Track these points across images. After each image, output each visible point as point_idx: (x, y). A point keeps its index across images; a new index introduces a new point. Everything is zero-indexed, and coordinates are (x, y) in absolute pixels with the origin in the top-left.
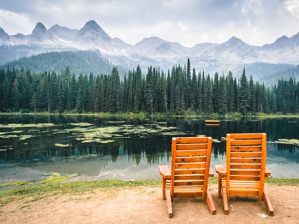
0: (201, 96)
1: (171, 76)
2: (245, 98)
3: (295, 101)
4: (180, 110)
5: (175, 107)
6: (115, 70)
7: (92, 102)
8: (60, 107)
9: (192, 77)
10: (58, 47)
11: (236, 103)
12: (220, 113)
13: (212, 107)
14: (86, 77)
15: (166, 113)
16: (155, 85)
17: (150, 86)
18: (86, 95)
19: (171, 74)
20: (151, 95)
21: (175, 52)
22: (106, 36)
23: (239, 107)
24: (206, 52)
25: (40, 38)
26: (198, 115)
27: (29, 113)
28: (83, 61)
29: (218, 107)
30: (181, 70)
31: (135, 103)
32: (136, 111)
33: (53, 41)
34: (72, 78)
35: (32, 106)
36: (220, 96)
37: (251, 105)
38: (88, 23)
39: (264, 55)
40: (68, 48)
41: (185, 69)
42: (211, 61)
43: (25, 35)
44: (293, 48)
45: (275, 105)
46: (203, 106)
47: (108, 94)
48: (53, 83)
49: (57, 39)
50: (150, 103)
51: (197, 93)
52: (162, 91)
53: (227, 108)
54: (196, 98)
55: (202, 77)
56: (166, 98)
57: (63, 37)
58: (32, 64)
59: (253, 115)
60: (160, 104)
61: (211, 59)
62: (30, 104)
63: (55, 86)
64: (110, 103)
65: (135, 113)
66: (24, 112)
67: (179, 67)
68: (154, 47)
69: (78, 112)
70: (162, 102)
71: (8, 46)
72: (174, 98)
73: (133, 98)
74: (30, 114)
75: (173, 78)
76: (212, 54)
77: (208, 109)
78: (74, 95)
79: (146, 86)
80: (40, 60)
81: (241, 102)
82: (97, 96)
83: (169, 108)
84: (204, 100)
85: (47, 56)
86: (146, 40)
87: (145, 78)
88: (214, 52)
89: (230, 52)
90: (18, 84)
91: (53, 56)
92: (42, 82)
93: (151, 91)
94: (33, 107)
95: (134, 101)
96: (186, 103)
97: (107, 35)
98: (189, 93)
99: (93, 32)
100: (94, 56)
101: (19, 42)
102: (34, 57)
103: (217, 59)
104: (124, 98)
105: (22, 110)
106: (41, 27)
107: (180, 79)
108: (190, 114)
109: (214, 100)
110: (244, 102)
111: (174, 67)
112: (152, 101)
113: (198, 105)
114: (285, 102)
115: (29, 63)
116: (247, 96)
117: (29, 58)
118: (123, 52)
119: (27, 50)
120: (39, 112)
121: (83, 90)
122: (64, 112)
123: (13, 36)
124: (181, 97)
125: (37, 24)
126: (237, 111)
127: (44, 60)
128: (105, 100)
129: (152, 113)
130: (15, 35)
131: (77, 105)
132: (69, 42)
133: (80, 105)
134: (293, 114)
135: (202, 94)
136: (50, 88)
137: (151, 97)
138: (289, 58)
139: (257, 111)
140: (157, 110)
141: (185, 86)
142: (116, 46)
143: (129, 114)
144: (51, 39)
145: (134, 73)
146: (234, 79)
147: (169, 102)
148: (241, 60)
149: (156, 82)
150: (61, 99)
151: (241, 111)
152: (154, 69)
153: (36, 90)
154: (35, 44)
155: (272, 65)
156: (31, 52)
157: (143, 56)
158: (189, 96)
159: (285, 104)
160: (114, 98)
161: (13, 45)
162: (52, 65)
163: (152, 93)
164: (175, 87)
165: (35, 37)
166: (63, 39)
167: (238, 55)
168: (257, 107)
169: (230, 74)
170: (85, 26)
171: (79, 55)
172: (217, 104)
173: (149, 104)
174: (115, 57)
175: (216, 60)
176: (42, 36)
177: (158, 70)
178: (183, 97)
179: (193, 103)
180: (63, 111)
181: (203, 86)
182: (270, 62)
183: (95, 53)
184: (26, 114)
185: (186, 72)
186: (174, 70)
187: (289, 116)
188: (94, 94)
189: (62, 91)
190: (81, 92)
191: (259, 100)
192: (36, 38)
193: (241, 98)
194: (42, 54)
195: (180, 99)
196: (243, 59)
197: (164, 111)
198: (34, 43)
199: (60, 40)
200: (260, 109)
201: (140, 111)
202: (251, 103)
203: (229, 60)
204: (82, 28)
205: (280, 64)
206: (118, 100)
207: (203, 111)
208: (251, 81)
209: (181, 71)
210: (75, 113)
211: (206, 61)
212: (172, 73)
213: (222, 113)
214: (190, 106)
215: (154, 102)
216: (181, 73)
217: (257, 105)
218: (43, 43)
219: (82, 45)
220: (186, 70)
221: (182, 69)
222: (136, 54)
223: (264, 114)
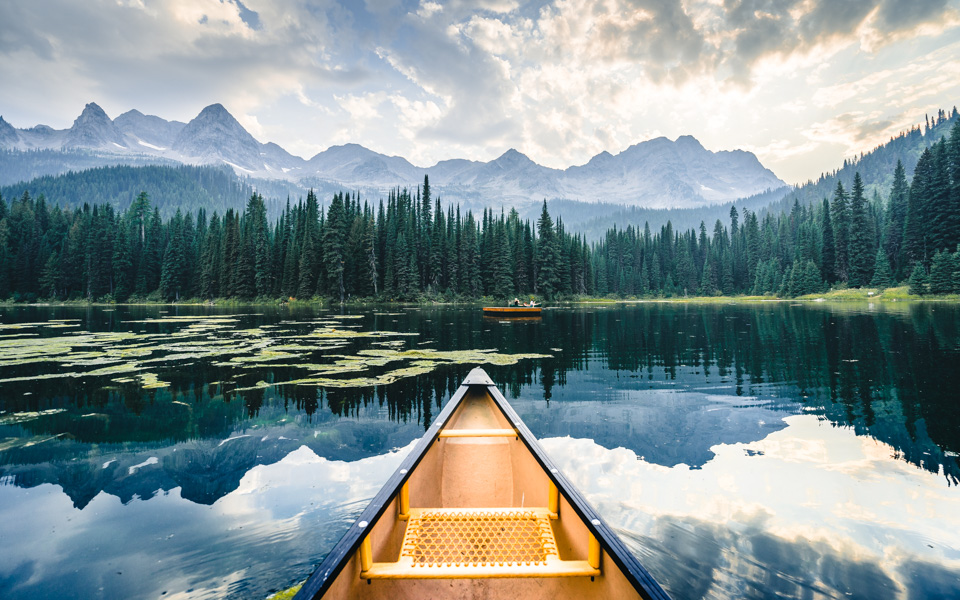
0: (456, 258)
1: (386, 213)
2: (549, 264)
3: (640, 270)
4: (407, 290)
5: (395, 284)
6: (256, 203)
7: (200, 274)
8: (117, 288)
9: (433, 217)
10: (135, 158)
11: (530, 273)
12: (498, 296)
13: (480, 282)
14: (188, 218)
15: (375, 297)
16: (348, 234)
17: (335, 234)
18: (184, 260)
19: (386, 209)
20: (340, 256)
21: (396, 176)
22: (247, 139)
23: (538, 282)
24: (459, 179)
25: (91, 137)
26: (448, 301)
27: (35, 302)
28: (192, 188)
29: (494, 284)
30: (410, 200)
31: (301, 274)
32: (303, 294)
33: (124, 145)
34: (153, 220)
35: (45, 285)
36: (496, 259)
37: (562, 279)
38: (207, 110)
39: (569, 186)
40: (159, 161)
41: (419, 199)
42: (469, 195)
43: (56, 129)
44: (622, 174)
45: (603, 280)
46: (459, 282)
47: (237, 254)
48: (102, 230)
49: (134, 142)
50: (337, 274)
51: (445, 251)
52: (365, 245)
53: (512, 284)
54: (445, 263)
55: (455, 217)
56: (373, 264)
57: (148, 138)
58: (64, 192)
59: (565, 299)
60: (360, 277)
61: (468, 190)
62: (40, 280)
63: (105, 238)
64: (240, 276)
65: (299, 298)
66: (22, 301)
67: (405, 196)
68: (353, 164)
69: (163, 298)
70: (365, 271)
71: (10, 151)
72: (395, 262)
73: (298, 263)
74: (38, 305)
75: (392, 217)
76: (470, 182)
77: (472, 287)
78: (158, 259)
79: (327, 233)
80: (86, 184)
81: (540, 271)
82: (210, 261)
83: (381, 286)
84: (460, 267)
85: (105, 176)
86: (334, 149)
87: (326, 217)
88: (475, 178)
89: (506, 179)
90: (9, 233)
91: (119, 175)
92: (74, 228)
93: (338, 245)
94: (47, 288)
95: (297, 271)
96: (421, 273)
97: (250, 135)
98: (428, 251)
99: (218, 130)
100: (218, 178)
101: (39, 145)
102: (71, 176)
103: (481, 191)
104: (274, 263)
105: (18, 296)
106: (95, 113)
107: (408, 220)
108: (429, 299)
109: (483, 267)
110: (548, 271)
111: (393, 194)
112: (341, 269)
113: (448, 278)
114: (622, 273)
115: (58, 188)
116: (554, 258)
117: (58, 179)
118: (285, 173)
119: (58, 162)
120: (62, 300)
121: (177, 246)
122: (130, 300)
123: (26, 130)
124: (409, 261)
125: (87, 105)
126: (533, 292)
127: (96, 184)
128: (228, 269)
129: (342, 298)
130: (31, 129)
131: (162, 282)
132: (162, 149)
133: (169, 283)
134: (638, 298)
135: (458, 254)
136: (93, 243)
137: (338, 261)
138: (616, 193)
139: (575, 292)
140: (353, 290)
141: (419, 236)
142: (269, 161)
143: (286, 301)
144: (119, 140)
145: (300, 207)
146: (524, 223)
147: (381, 271)
148: (526, 195)
149: (350, 226)
150: (122, 269)
151: (541, 291)
152: (348, 198)
153: (58, 248)
154: (79, 150)
155: (585, 205)
156: (68, 166)
157: (329, 182)
158: (427, 258)
159: (622, 277)
160: (249, 263)
161: (23, 151)
162: (116, 195)
163: (340, 250)
164: (396, 237)
165: (79, 134)
166: (148, 142)
167: (521, 185)
168: (573, 283)
169: (514, 213)
170: (200, 115)
171: (182, 175)
172: (491, 275)
173: (335, 276)
174: (267, 182)
175: (479, 194)
176: (97, 134)
177: (356, 200)
178: (413, 260)
179: (436, 275)
180: (127, 298)
181: (458, 236)
182: (582, 199)
183: (221, 172)
184: (26, 305)
185: (422, 206)
186: (394, 199)
187: (632, 302)
188: (205, 257)
189: (125, 250)
190: (173, 251)
191: (577, 267)
192: (84, 138)
193: (541, 264)
194: (92, 170)
195: (408, 265)
196: (531, 193)
197: (371, 292)
198: (76, 147)
199: (141, 143)
200: (579, 287)
201: (313, 293)
202: (562, 273)
203: (505, 194)
204: (192, 121)
205: (599, 203)
206: (258, 268)
207: (459, 292)
208: (560, 228)
209: (410, 204)
210: (157, 300)
211: (459, 195)
212: (389, 207)
213: (501, 296)
214: (429, 281)
215: (345, 272)
216: (409, 208)
217: (573, 279)
218: (100, 149)
219: (192, 155)
220: (421, 201)
221: (412, 199)
222: (314, 179)
223: (587, 297)
